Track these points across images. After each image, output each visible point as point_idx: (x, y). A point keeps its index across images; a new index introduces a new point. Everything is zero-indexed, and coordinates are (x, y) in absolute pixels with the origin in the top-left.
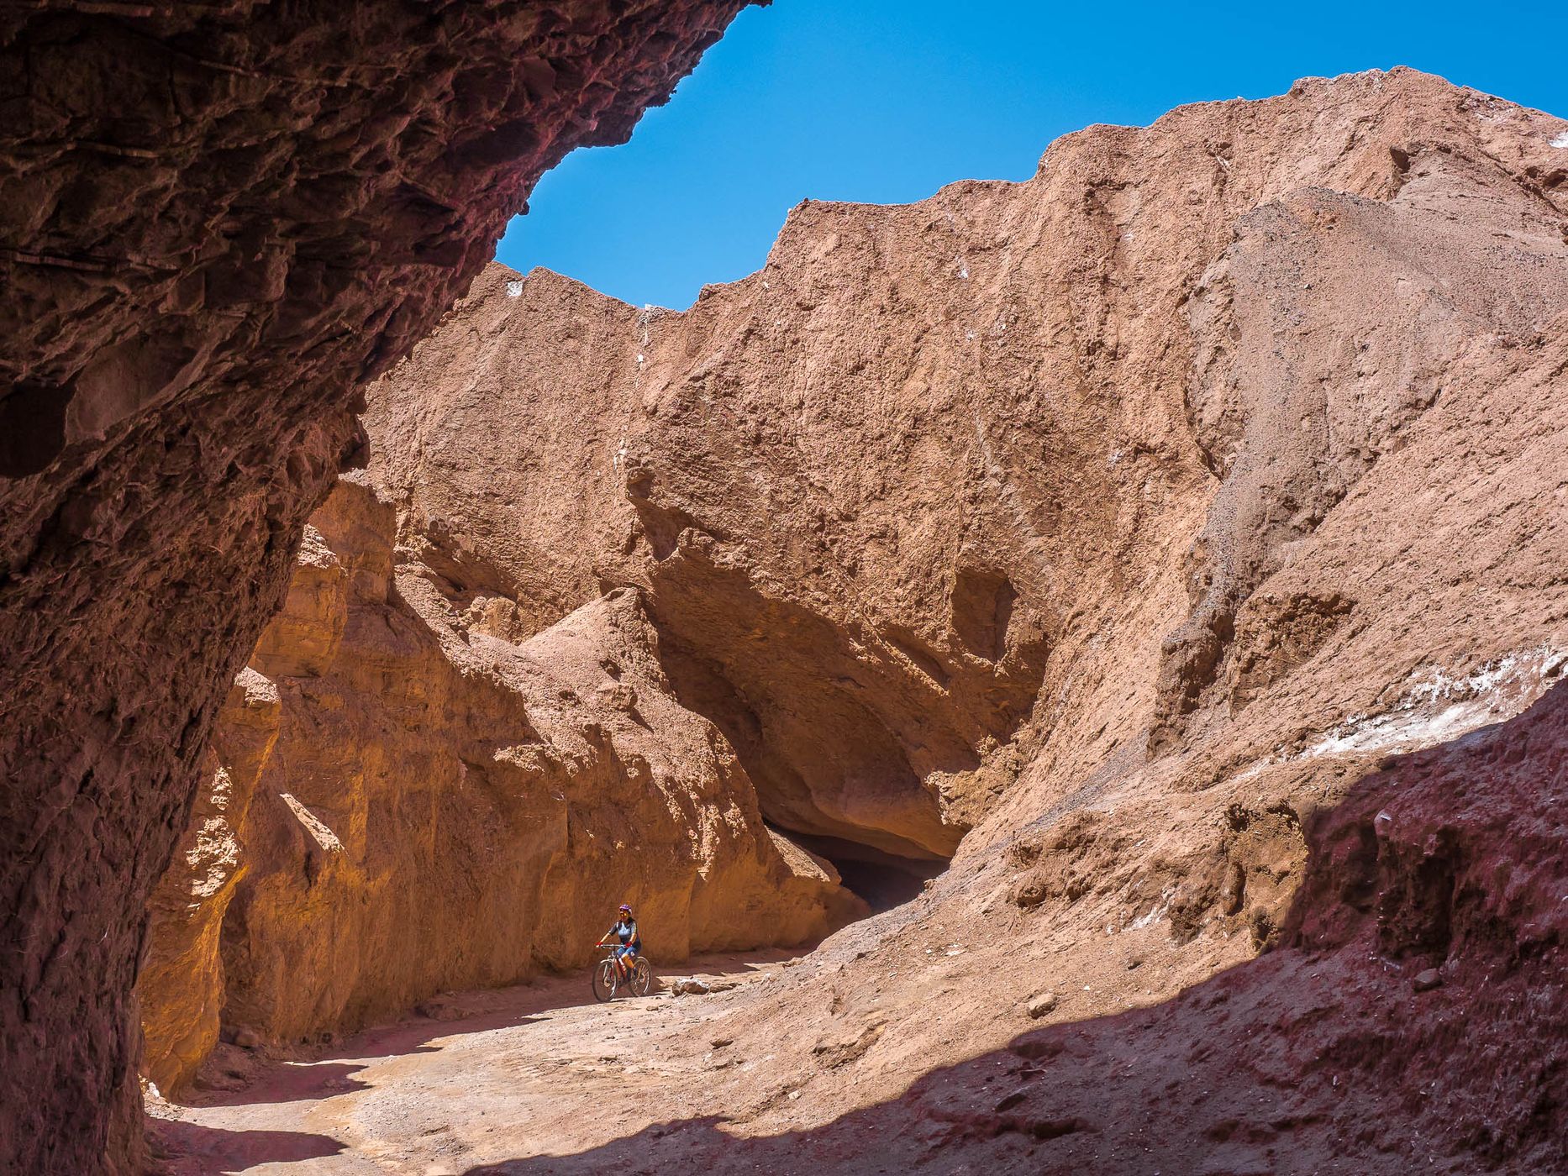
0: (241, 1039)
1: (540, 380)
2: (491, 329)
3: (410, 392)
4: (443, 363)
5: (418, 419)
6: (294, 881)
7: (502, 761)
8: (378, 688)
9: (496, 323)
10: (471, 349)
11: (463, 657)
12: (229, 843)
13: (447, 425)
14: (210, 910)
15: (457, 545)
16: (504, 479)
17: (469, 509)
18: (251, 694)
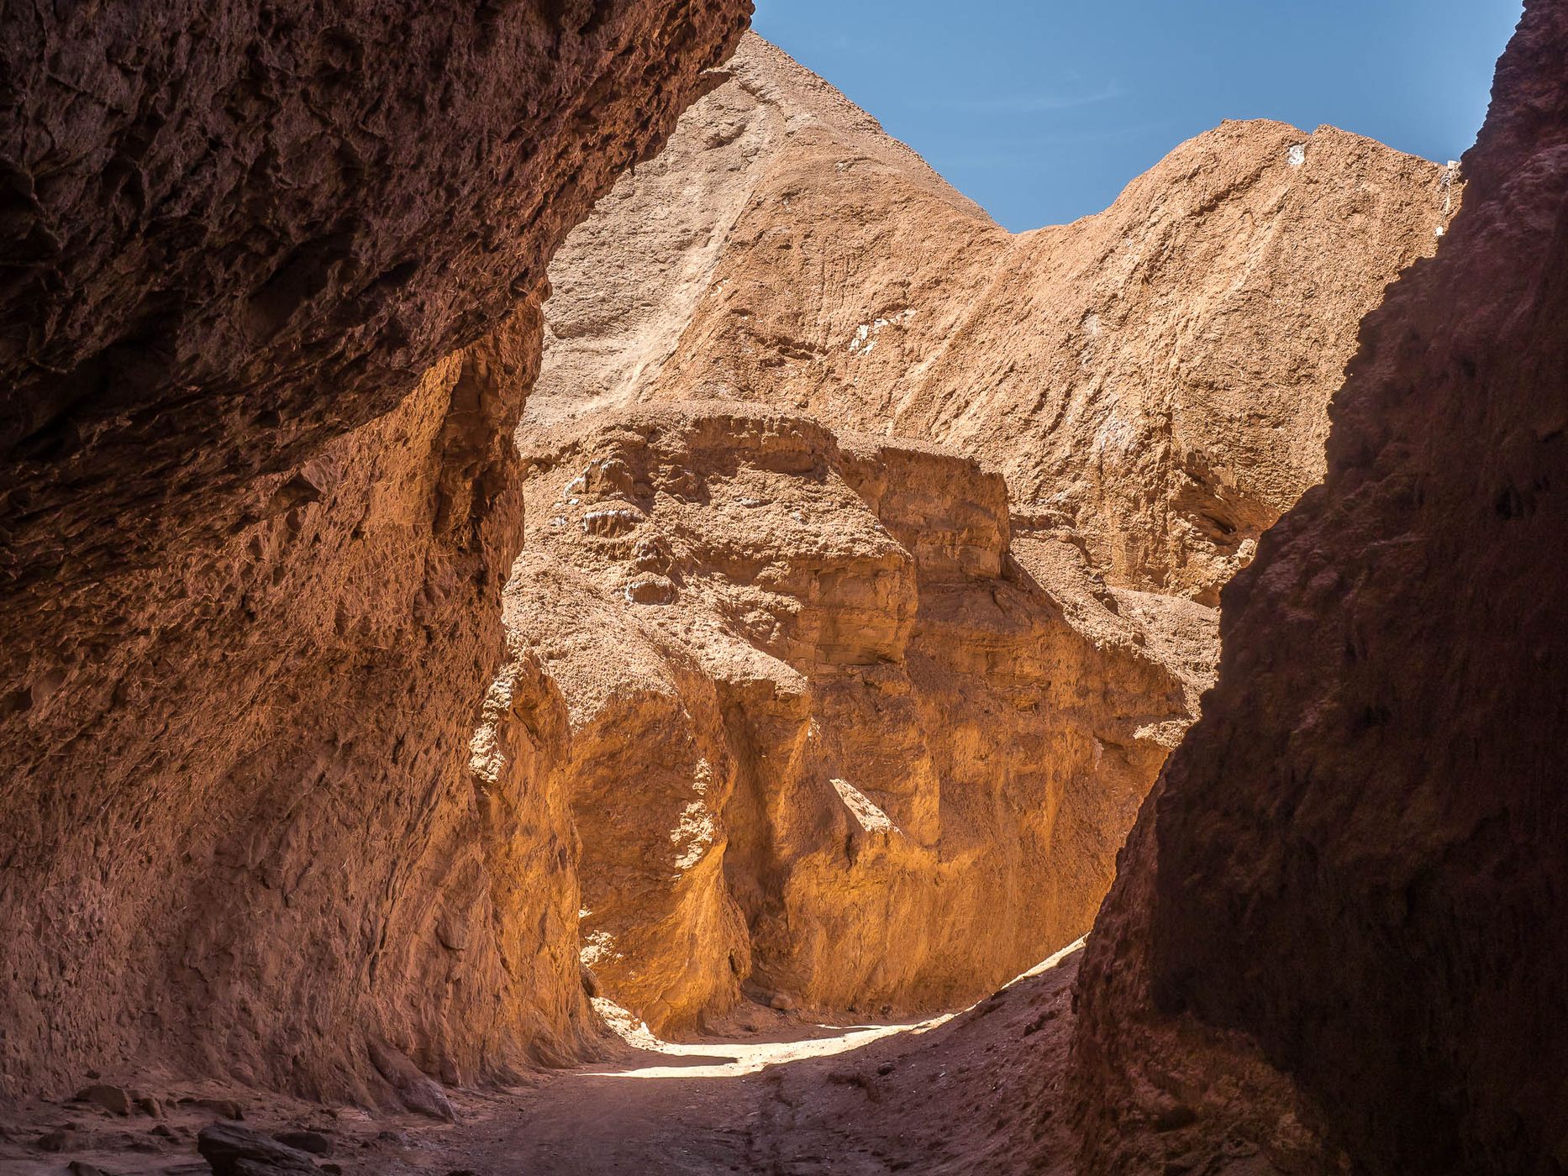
0: (775, 1002)
1: (1319, 269)
2: (1267, 209)
3: (1170, 297)
4: (1209, 258)
5: (1178, 329)
6: (834, 860)
7: (1142, 739)
8: (982, 667)
9: (1273, 201)
10: (1243, 236)
11: (1099, 628)
12: (707, 824)
13: (1205, 336)
14: (691, 880)
15: (1217, 480)
16: (1271, 397)
17: (1230, 436)
18: (780, 688)
